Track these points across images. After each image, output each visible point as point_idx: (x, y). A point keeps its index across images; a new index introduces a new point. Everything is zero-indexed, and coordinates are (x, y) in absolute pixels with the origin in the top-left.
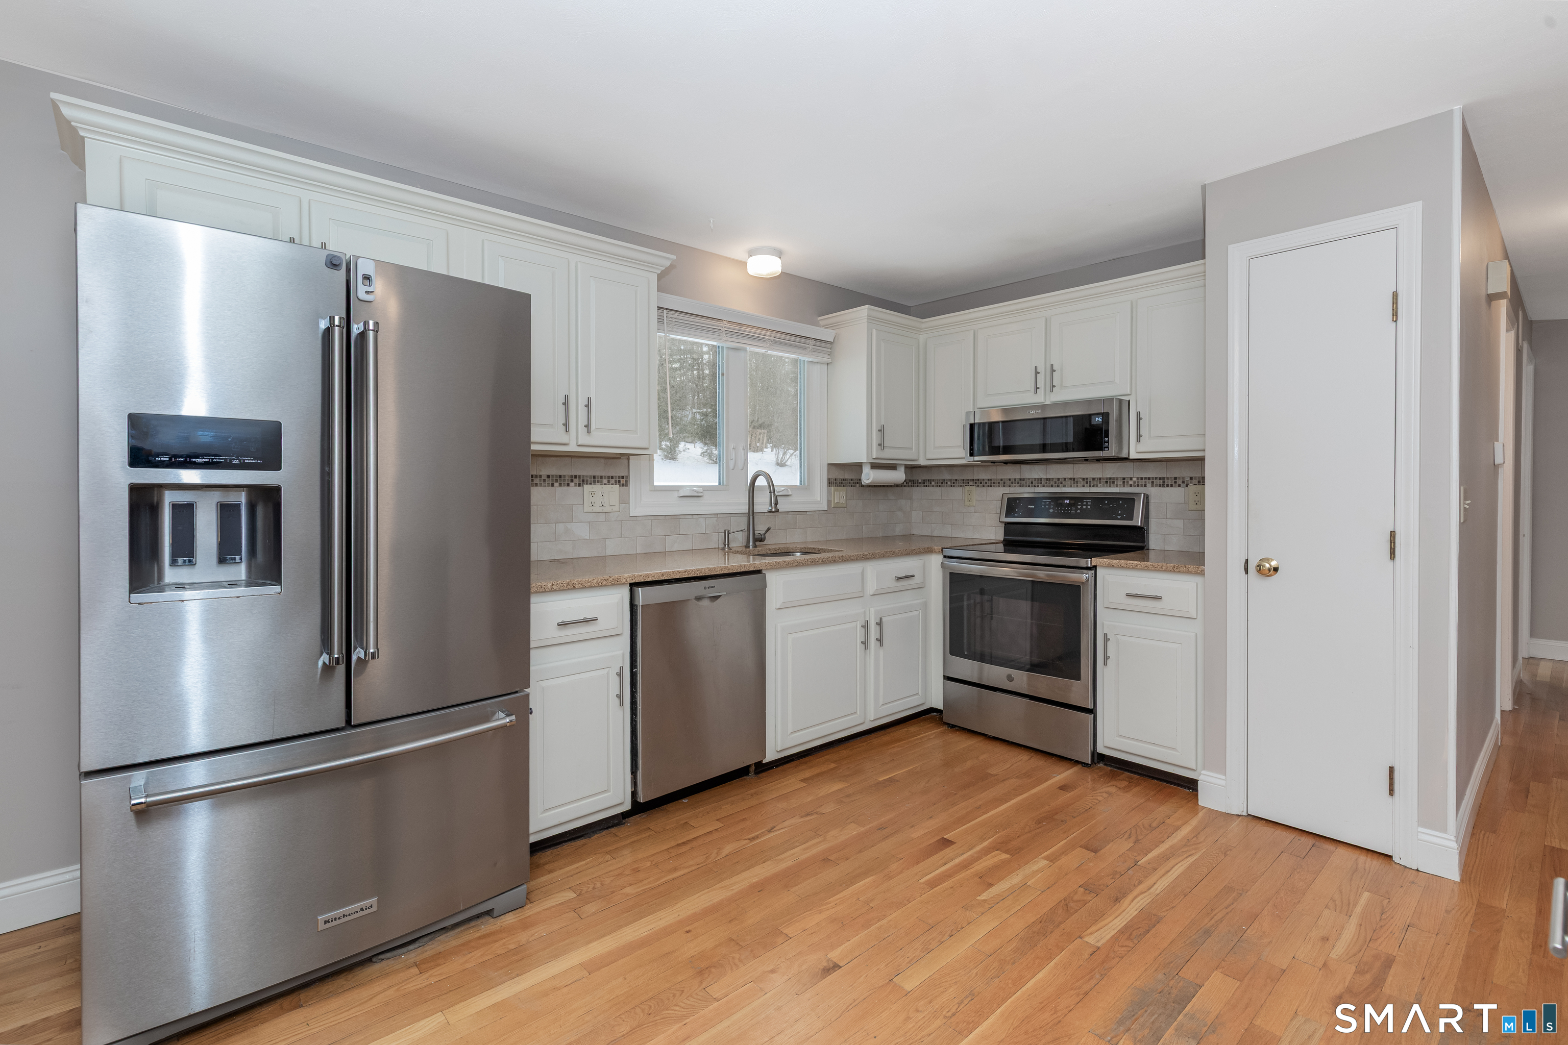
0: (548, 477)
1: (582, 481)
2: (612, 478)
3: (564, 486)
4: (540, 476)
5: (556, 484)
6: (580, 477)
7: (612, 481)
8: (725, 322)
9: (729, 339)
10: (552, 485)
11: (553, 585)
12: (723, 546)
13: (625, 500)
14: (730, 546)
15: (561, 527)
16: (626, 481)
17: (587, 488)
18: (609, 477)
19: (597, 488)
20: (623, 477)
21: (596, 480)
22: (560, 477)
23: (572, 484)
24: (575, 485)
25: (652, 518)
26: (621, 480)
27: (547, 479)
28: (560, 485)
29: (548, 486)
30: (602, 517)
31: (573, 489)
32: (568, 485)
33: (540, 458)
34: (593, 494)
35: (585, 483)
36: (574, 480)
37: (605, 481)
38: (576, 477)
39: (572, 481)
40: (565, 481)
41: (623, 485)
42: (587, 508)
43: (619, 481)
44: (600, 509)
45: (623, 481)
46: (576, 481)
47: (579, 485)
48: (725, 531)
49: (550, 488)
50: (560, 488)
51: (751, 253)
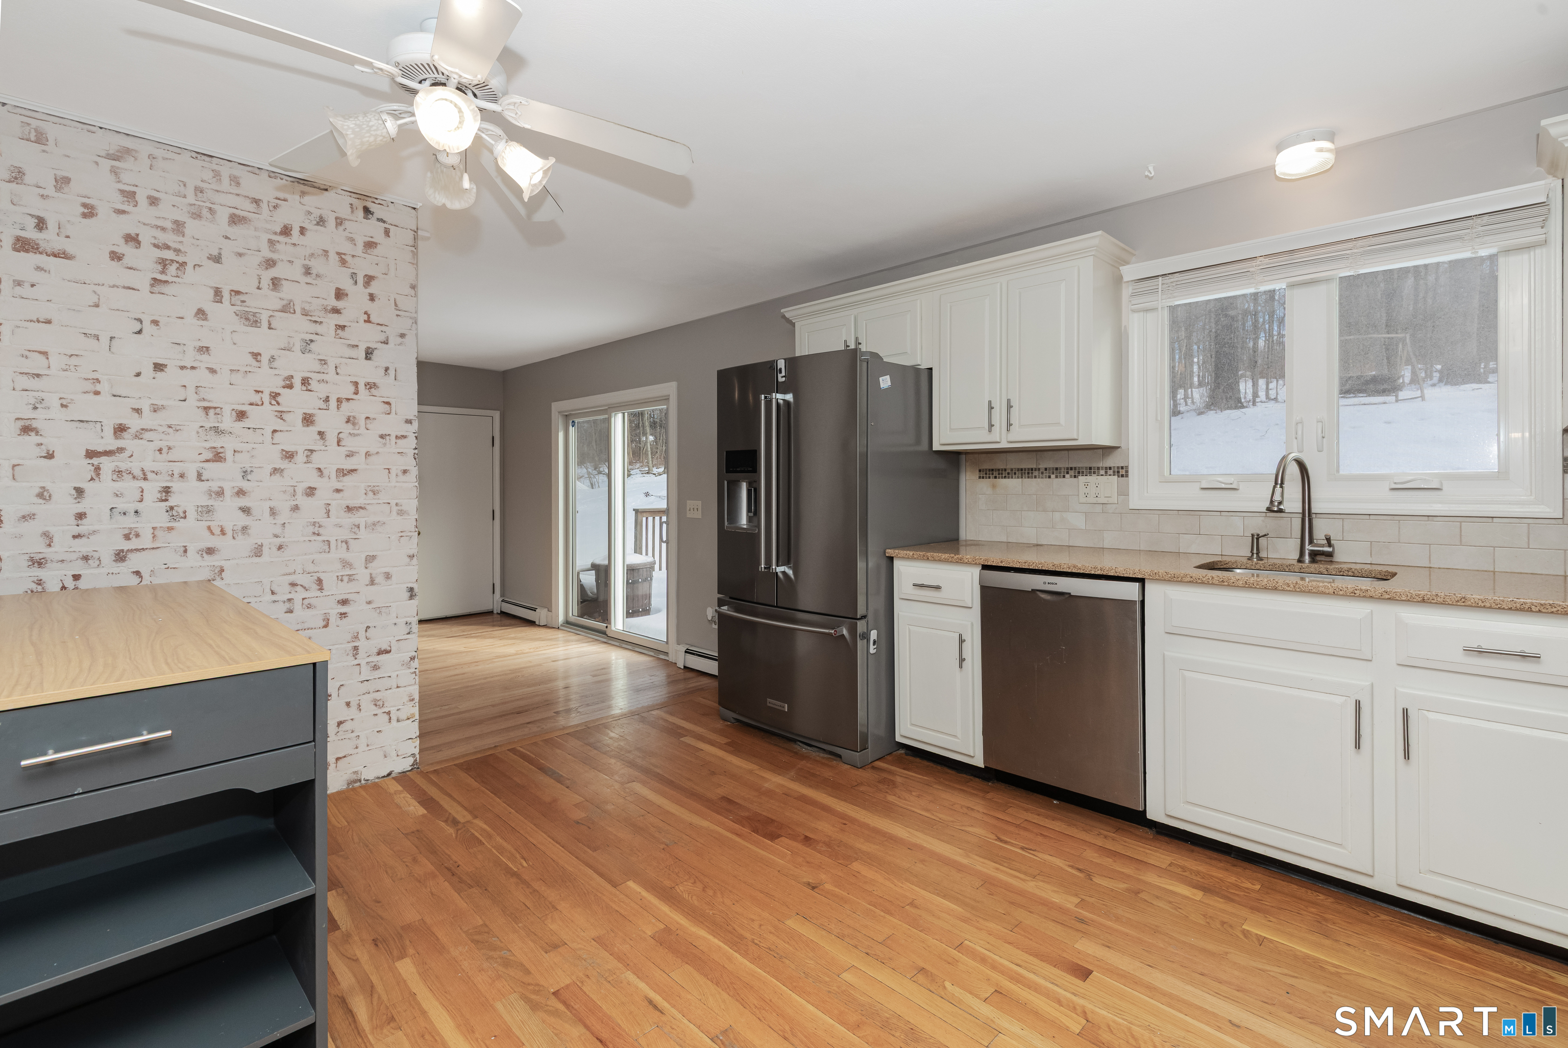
0: (1046, 469)
1: (1078, 472)
2: (1110, 468)
3: (1060, 478)
4: (1039, 469)
5: (1053, 476)
6: (1075, 468)
7: (1111, 472)
8: (1261, 259)
9: (1266, 278)
10: (1050, 477)
11: (913, 554)
12: (1250, 555)
13: (1124, 492)
14: (1261, 555)
15: (1057, 515)
16: (1127, 472)
17: (1082, 479)
18: (1106, 468)
19: (1092, 479)
20: (1122, 468)
21: (1091, 471)
22: (1057, 469)
23: (1067, 476)
24: (1071, 477)
25: (1159, 512)
26: (1120, 470)
27: (1044, 472)
28: (1057, 477)
29: (1046, 478)
30: (1099, 508)
31: (1068, 480)
32: (1064, 477)
33: (1039, 453)
34: (1086, 485)
35: (1081, 474)
36: (1070, 471)
37: (1102, 472)
38: (1071, 469)
39: (1068, 473)
40: (1061, 473)
41: (1122, 476)
42: (1083, 499)
43: (1118, 472)
44: (1095, 500)
45: (1123, 472)
46: (1072, 473)
47: (1075, 477)
48: (1253, 535)
49: (1048, 479)
50: (1057, 479)
51: (1280, 147)
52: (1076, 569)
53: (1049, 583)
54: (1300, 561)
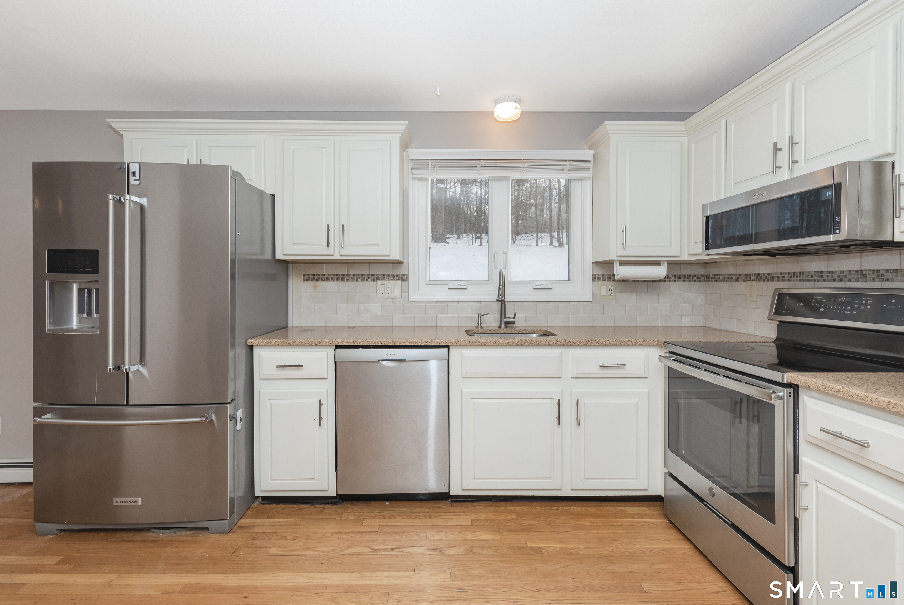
0: (354, 275)
1: (376, 278)
2: (397, 276)
3: (364, 281)
4: (349, 275)
5: (359, 280)
6: (374, 275)
7: (397, 278)
8: (482, 161)
9: (485, 172)
10: (357, 281)
12: (477, 325)
13: (405, 291)
14: (482, 325)
15: (362, 307)
16: (407, 278)
17: (379, 282)
18: (394, 276)
19: (386, 282)
20: (404, 275)
21: (385, 277)
22: (362, 275)
23: (369, 280)
24: (371, 281)
25: (426, 303)
26: (403, 277)
27: (353, 277)
28: (362, 281)
29: (354, 281)
30: (390, 301)
31: (370, 283)
32: (367, 281)
33: (349, 264)
34: (382, 287)
35: (378, 279)
36: (371, 277)
37: (392, 278)
38: (372, 275)
39: (369, 278)
40: (365, 278)
41: (404, 281)
42: (379, 295)
43: (402, 278)
44: (387, 296)
45: (404, 278)
46: (372, 278)
47: (374, 281)
48: (478, 314)
49: (356, 282)
50: (362, 282)
51: (497, 102)
52: (409, 343)
53: (390, 354)
54: (500, 327)
